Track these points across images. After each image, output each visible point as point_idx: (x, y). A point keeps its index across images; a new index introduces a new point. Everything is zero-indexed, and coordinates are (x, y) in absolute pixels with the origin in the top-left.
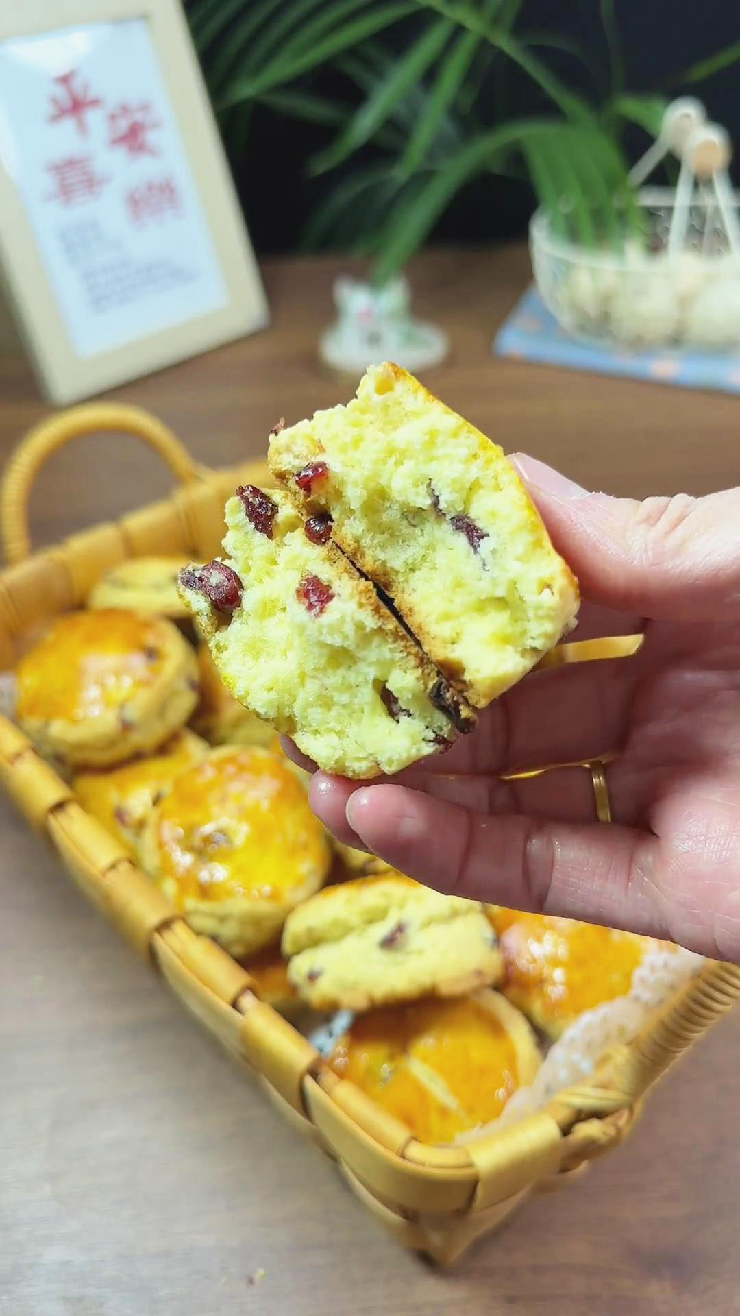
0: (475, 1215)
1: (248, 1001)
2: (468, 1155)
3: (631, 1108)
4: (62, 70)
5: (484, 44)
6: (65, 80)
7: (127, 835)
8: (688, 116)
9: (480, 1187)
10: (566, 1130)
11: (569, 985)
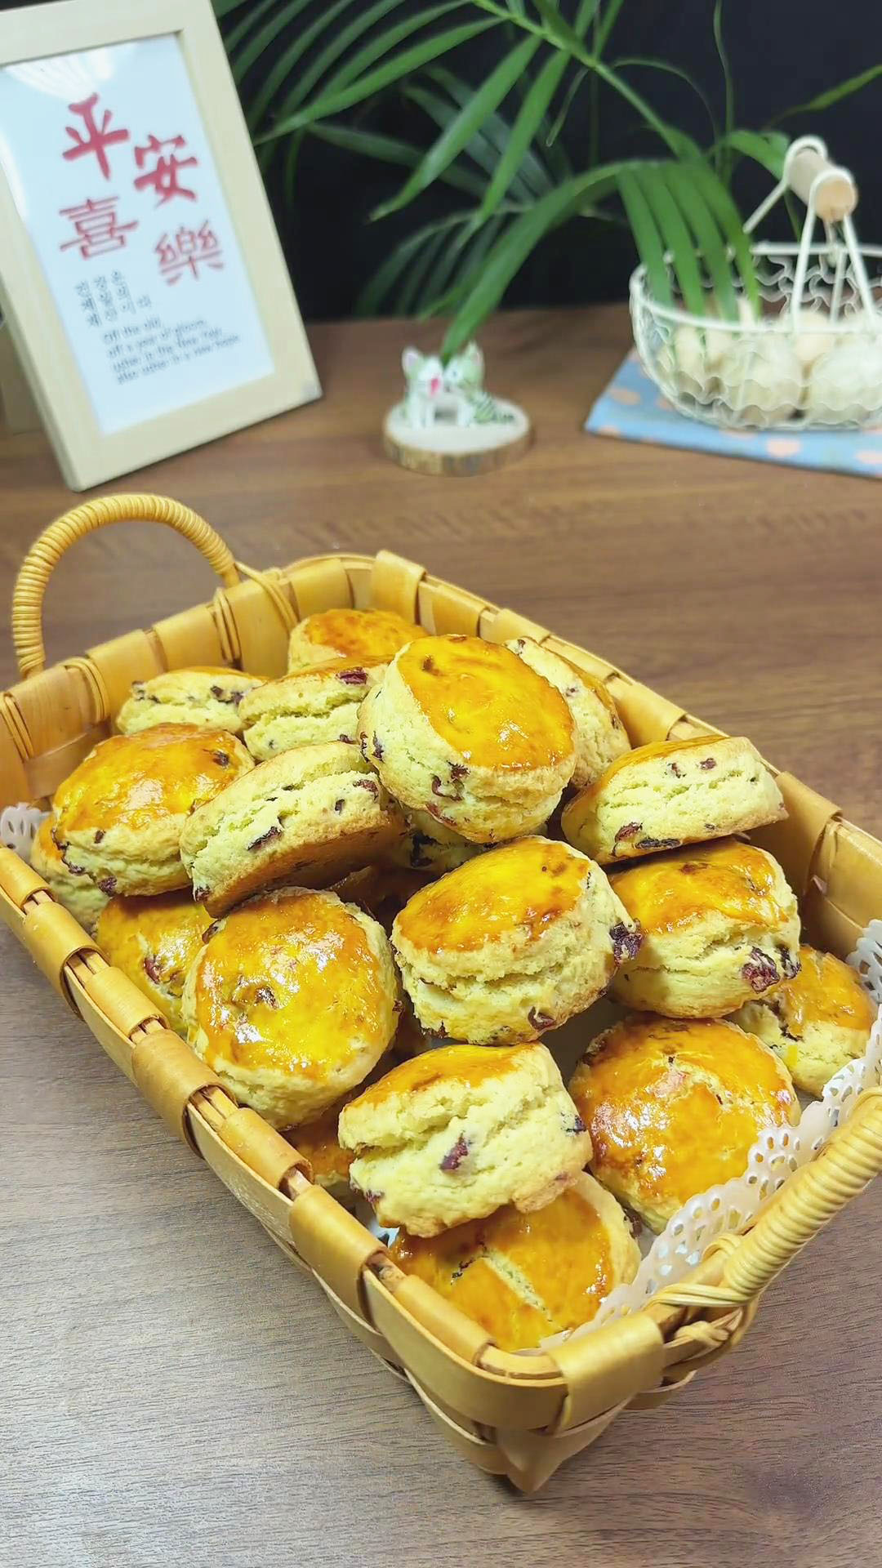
0: (561, 1434)
1: (298, 1182)
2: (554, 1363)
3: (745, 1308)
4: (80, 97)
5: (574, 65)
6: (84, 109)
7: (159, 990)
8: (813, 149)
9: (568, 1401)
10: (669, 1332)
11: (672, 1166)
